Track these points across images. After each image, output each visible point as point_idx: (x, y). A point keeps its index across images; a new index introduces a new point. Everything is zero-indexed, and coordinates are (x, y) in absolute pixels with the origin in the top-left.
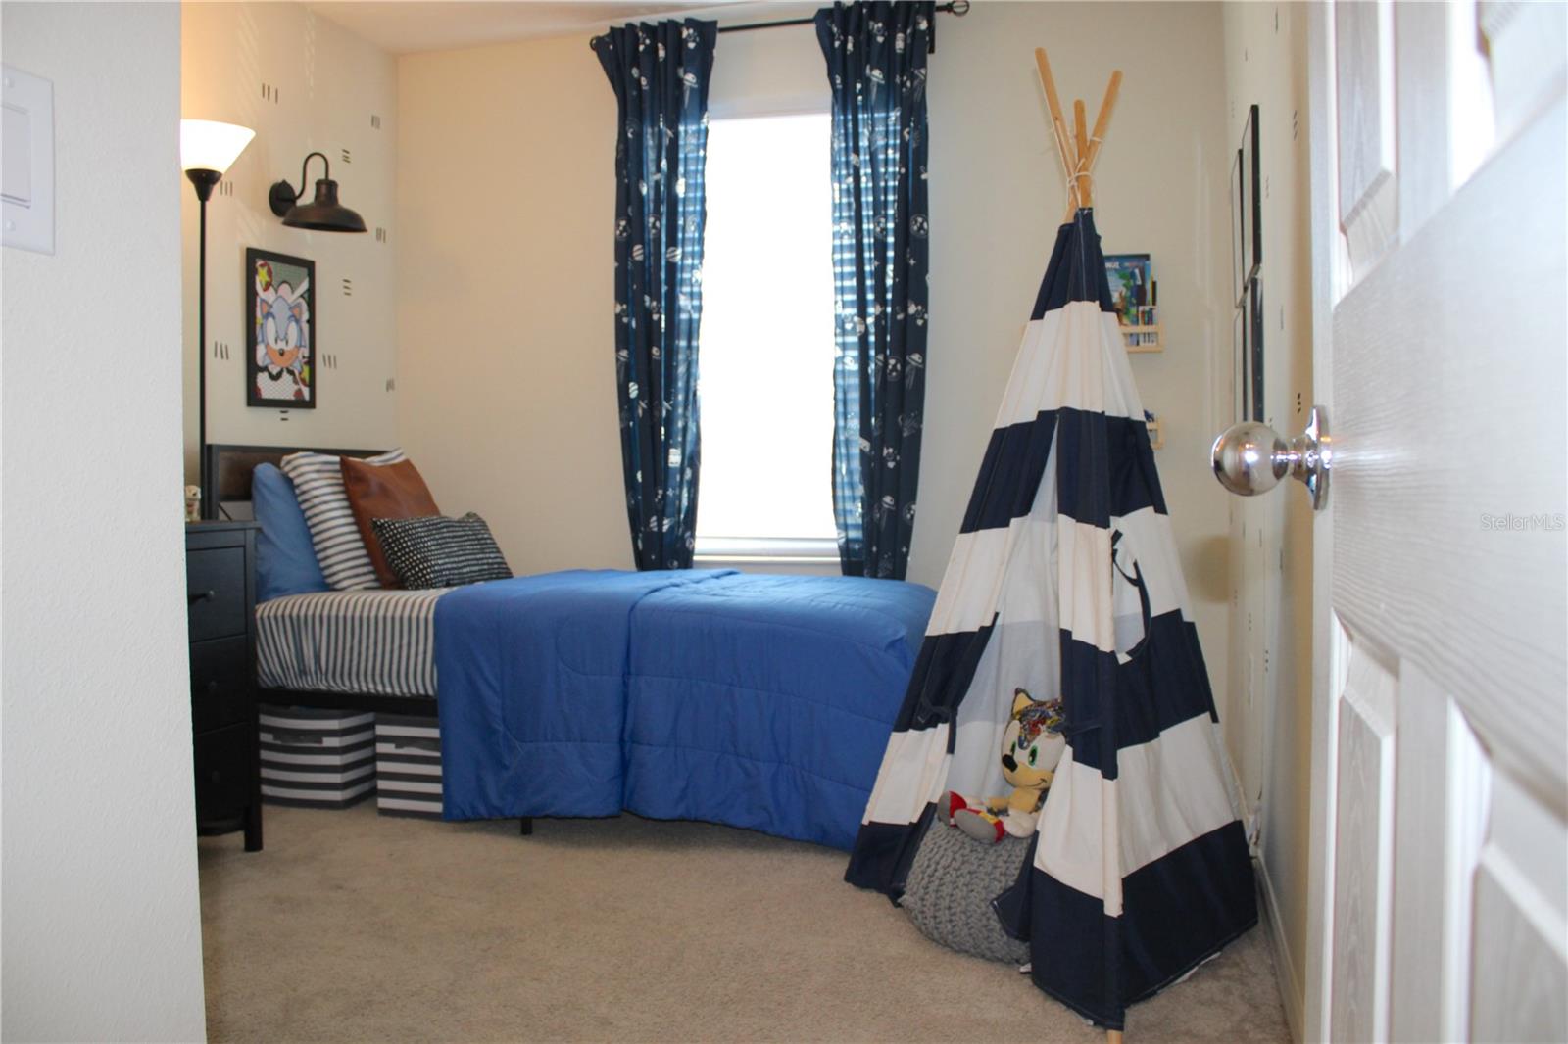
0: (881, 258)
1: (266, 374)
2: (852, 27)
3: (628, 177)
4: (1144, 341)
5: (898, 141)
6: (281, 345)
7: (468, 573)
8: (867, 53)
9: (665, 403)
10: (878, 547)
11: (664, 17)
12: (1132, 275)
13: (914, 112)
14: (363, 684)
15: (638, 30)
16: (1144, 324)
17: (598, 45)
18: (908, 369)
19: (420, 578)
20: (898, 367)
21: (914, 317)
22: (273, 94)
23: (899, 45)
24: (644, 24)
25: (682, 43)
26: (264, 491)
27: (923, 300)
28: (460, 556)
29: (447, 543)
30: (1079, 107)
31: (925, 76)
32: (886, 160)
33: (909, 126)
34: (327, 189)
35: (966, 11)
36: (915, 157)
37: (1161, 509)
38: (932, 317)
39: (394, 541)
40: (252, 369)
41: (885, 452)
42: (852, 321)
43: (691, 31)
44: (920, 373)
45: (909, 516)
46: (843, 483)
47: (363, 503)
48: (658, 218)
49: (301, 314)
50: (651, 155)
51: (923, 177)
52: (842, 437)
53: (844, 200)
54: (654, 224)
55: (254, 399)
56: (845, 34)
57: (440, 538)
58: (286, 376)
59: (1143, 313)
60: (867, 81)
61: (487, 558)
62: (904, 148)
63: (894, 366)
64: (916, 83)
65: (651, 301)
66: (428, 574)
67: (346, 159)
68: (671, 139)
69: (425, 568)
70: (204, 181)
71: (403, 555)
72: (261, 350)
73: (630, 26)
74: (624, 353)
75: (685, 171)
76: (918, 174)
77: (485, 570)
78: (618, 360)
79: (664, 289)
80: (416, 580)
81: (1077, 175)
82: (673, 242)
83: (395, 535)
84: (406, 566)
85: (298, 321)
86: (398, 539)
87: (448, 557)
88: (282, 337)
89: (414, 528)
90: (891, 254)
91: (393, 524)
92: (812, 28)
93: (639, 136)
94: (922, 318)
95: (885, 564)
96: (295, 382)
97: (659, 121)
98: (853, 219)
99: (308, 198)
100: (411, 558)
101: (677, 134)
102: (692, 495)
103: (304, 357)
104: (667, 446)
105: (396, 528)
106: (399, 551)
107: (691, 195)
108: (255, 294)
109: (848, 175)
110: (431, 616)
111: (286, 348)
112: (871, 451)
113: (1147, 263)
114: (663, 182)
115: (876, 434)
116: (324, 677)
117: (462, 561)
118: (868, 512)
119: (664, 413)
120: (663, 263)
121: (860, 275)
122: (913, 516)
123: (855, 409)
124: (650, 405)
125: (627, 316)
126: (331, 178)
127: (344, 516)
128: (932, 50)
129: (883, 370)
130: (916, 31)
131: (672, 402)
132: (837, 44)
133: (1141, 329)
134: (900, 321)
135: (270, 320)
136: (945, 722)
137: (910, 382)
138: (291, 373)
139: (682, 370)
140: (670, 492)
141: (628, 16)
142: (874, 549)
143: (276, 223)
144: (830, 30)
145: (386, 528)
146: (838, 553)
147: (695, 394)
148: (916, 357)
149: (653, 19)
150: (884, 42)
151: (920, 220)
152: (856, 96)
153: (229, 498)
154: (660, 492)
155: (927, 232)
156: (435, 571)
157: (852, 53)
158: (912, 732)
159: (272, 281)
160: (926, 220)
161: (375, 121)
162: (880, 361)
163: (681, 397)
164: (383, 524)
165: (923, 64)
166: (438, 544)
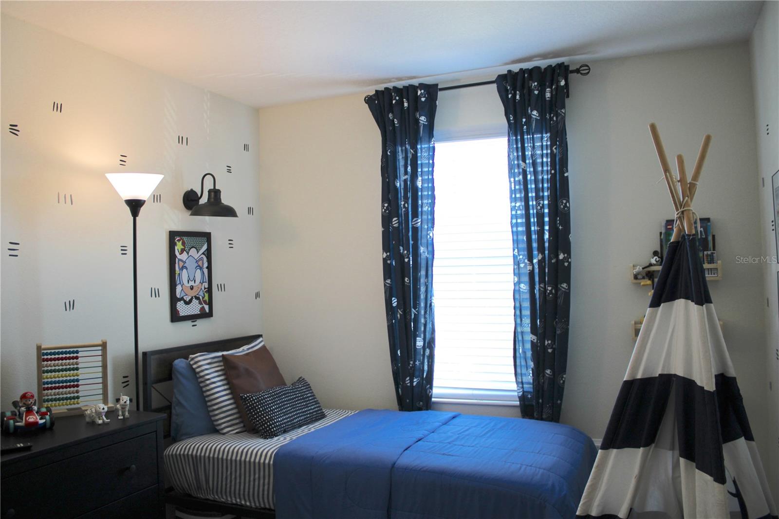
0: (541, 224)
1: (182, 302)
2: (519, 84)
3: (388, 178)
4: (709, 273)
5: (549, 151)
6: (192, 283)
7: (296, 422)
8: (528, 100)
9: (413, 310)
10: (542, 400)
11: (406, 83)
13: (559, 137)
14: (234, 499)
15: (392, 91)
16: (708, 263)
17: (369, 100)
18: (559, 293)
19: (267, 431)
20: (553, 291)
21: (563, 261)
22: (185, 140)
23: (548, 95)
24: (395, 88)
25: (417, 98)
26: (179, 376)
27: (568, 251)
28: (293, 412)
29: (284, 405)
31: (565, 114)
32: (542, 163)
33: (556, 144)
34: (215, 194)
35: (588, 73)
36: (560, 163)
37: (750, 437)
38: (573, 260)
39: (252, 408)
40: (174, 300)
41: (546, 343)
42: (524, 262)
43: (423, 91)
44: (567, 295)
45: (562, 382)
46: (520, 357)
47: (235, 381)
48: (406, 201)
49: (203, 264)
50: (401, 163)
51: (566, 175)
52: (519, 330)
53: (517, 187)
54: (404, 205)
55: (175, 317)
56: (514, 89)
57: (280, 403)
58: (195, 301)
59: (707, 255)
60: (529, 118)
61: (308, 410)
62: (553, 156)
63: (551, 291)
64: (559, 118)
65: (404, 250)
66: (273, 428)
67: (229, 171)
68: (413, 154)
69: (271, 425)
70: (135, 206)
71: (257, 417)
72: (179, 289)
73: (386, 89)
74: (389, 281)
75: (422, 171)
76: (562, 172)
77: (308, 417)
78: (385, 285)
79: (411, 242)
80: (265, 432)
81: (682, 210)
82: (415, 215)
83: (253, 404)
84: (260, 423)
85: (201, 268)
86: (255, 407)
87: (285, 415)
88: (192, 278)
89: (264, 399)
90: (547, 219)
91: (252, 397)
92: (495, 86)
93: (394, 154)
94: (568, 261)
95: (547, 411)
96: (200, 303)
97: (406, 144)
98: (523, 200)
99: (204, 200)
100: (263, 418)
101: (416, 152)
102: (430, 363)
103: (205, 288)
104: (415, 336)
105: (254, 400)
106: (255, 414)
107: (426, 185)
108: (176, 256)
109: (519, 173)
110: (272, 462)
111: (193, 284)
112: (537, 341)
113: (709, 224)
114: (409, 179)
115: (540, 331)
116: (211, 492)
117: (294, 415)
118: (536, 377)
119: (413, 317)
120: (410, 226)
121: (528, 233)
122: (564, 382)
123: (527, 315)
124: (404, 312)
125: (390, 260)
126: (217, 188)
127: (225, 390)
128: (568, 97)
129: (543, 293)
130: (558, 86)
131: (417, 309)
132: (510, 96)
134: (554, 263)
135: (185, 270)
137: (560, 301)
138: (197, 298)
139: (423, 289)
140: (417, 363)
141: (385, 83)
142: (541, 401)
143: (187, 214)
144: (506, 88)
145: (248, 400)
146: (518, 400)
147: (431, 305)
148: (564, 285)
149: (400, 84)
150: (538, 93)
151: (564, 201)
152: (523, 126)
153: (159, 381)
154: (411, 362)
155: (569, 208)
156: (277, 426)
157: (519, 101)
159: (185, 247)
160: (568, 201)
161: (246, 147)
162: (541, 287)
163: (422, 305)
164: (246, 398)
165: (563, 107)
166: (279, 407)
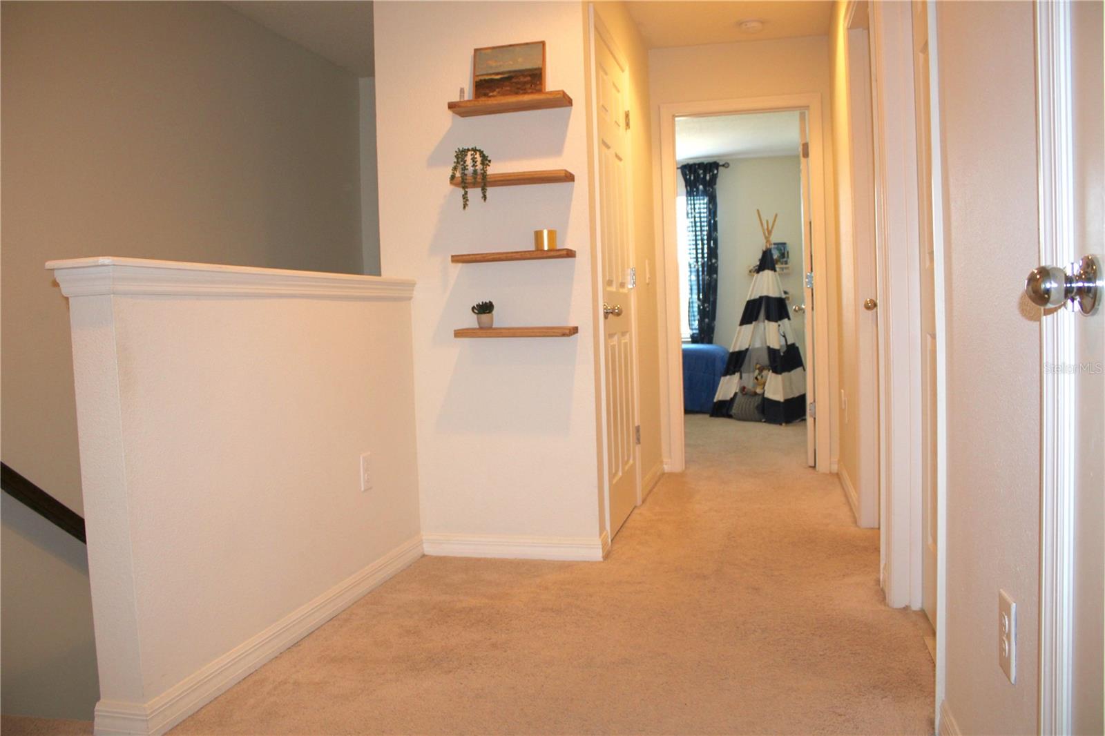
0: (703, 244)
2: (693, 170)
4: (786, 278)
5: (707, 206)
8: (697, 180)
12: (781, 250)
13: (712, 200)
21: (714, 263)
23: (708, 178)
30: (767, 222)
31: (716, 187)
32: (704, 212)
33: (711, 203)
35: (728, 166)
36: (712, 212)
37: (789, 319)
38: (719, 263)
41: (705, 305)
44: (716, 281)
56: (690, 173)
59: (784, 261)
60: (698, 189)
62: (710, 209)
63: (708, 278)
64: (713, 190)
92: (680, 171)
95: (706, 338)
115: (702, 300)
118: (700, 324)
121: (697, 249)
123: (695, 291)
128: (717, 178)
129: (703, 280)
130: (713, 172)
132: (688, 176)
133: (784, 266)
134: (709, 264)
136: (737, 372)
137: (713, 283)
142: (702, 334)
144: (686, 172)
146: (690, 336)
150: (703, 177)
152: (694, 192)
157: (693, 180)
158: (728, 377)
162: (703, 277)
165: (715, 184)
